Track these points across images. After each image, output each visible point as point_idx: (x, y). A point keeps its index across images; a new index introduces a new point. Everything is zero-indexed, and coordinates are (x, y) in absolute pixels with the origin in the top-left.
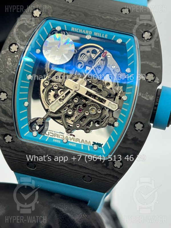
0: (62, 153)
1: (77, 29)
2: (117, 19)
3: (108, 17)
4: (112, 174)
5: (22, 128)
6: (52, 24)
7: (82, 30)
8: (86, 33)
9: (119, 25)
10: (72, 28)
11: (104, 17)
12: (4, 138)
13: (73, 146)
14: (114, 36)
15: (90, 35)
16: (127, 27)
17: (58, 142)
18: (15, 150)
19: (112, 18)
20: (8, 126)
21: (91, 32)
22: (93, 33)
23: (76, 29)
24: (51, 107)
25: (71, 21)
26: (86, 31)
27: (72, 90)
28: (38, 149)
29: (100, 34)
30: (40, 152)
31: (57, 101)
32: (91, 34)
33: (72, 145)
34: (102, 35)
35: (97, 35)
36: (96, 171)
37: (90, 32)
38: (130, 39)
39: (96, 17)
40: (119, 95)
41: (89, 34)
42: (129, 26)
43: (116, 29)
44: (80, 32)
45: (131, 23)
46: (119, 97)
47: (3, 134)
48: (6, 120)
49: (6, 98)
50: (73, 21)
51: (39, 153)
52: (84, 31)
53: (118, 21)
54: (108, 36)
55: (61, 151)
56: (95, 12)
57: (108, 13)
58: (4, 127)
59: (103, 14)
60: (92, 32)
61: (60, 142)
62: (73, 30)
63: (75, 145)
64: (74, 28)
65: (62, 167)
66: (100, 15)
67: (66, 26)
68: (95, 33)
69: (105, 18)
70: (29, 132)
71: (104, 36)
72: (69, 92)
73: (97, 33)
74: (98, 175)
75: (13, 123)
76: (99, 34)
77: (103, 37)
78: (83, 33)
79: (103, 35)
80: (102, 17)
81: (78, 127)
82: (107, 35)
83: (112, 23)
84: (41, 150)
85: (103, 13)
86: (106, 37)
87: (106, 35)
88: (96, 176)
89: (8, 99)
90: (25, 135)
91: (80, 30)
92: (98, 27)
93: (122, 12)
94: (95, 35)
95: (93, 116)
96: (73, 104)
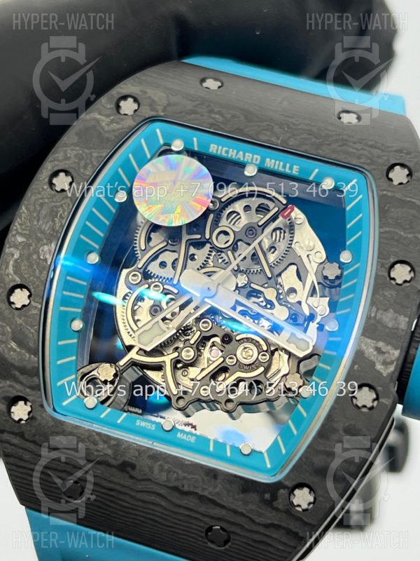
0: (157, 458)
1: (224, 149)
4: (284, 524)
5: (59, 385)
6: (163, 133)
7: (235, 152)
8: (245, 160)
9: (329, 145)
10: (212, 145)
11: (294, 124)
13: (188, 440)
14: (317, 170)
15: (256, 165)
16: (351, 150)
17: (150, 428)
18: (35, 443)
19: (314, 129)
20: (24, 377)
21: (259, 158)
22: (263, 161)
23: (220, 147)
24: (139, 335)
26: (247, 154)
28: (95, 443)
29: (282, 163)
30: (98, 451)
31: (158, 322)
32: (258, 162)
33: (184, 438)
34: (284, 167)
35: (272, 168)
36: (242, 514)
37: (255, 157)
39: (273, 124)
40: (318, 319)
41: (251, 163)
42: (356, 149)
43: (321, 152)
44: (230, 156)
45: (360, 143)
46: (318, 323)
48: (20, 361)
49: (26, 301)
51: (96, 453)
52: (241, 153)
53: (327, 137)
54: (300, 171)
55: (155, 452)
57: (304, 118)
60: (261, 158)
61: (154, 429)
62: (214, 152)
63: (193, 439)
64: (216, 147)
65: (153, 498)
67: (198, 141)
68: (268, 160)
70: (75, 396)
71: (291, 168)
73: (273, 161)
74: (246, 526)
76: (277, 162)
77: (287, 171)
78: (239, 159)
79: (288, 165)
81: (204, 394)
82: (298, 167)
83: (314, 139)
84: (101, 446)
86: (295, 172)
87: (295, 167)
88: (242, 527)
90: (64, 403)
91: (231, 150)
92: (278, 145)
93: (340, 118)
94: (268, 166)
95: (246, 367)
96: (197, 334)
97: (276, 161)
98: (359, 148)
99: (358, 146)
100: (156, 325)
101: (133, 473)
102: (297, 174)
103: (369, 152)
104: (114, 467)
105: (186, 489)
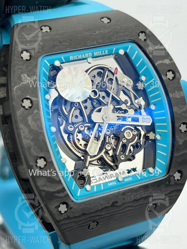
0: (125, 194)
1: (76, 56)
2: (106, 31)
3: (97, 32)
4: (175, 189)
5: (73, 188)
6: (48, 61)
7: (81, 55)
8: (86, 57)
10: (70, 57)
12: (58, 210)
13: (130, 180)
14: (114, 49)
17: (114, 184)
18: (75, 217)
19: (102, 32)
21: (91, 53)
22: (93, 54)
23: (74, 56)
26: (86, 54)
28: (98, 203)
29: (100, 52)
30: (102, 205)
32: (91, 56)
33: (128, 180)
34: (102, 53)
37: (89, 54)
38: (130, 46)
40: (143, 107)
41: (89, 57)
43: (113, 41)
44: (79, 58)
45: (122, 30)
48: (56, 188)
49: (45, 163)
50: (69, 48)
52: (83, 55)
53: (109, 33)
54: (109, 51)
55: (123, 192)
58: (56, 197)
59: (92, 31)
61: (116, 183)
62: (72, 59)
63: (131, 179)
64: (72, 57)
66: (89, 33)
67: (64, 58)
68: (95, 53)
69: (95, 34)
70: (80, 190)
71: (105, 52)
72: (100, 126)
73: (97, 52)
77: (104, 54)
78: (83, 57)
79: (103, 51)
80: (92, 34)
81: (123, 159)
85: (89, 30)
87: (106, 51)
89: (48, 164)
90: (78, 195)
91: (79, 55)
92: (96, 45)
93: (103, 22)
94: (96, 55)
95: (131, 140)
96: (107, 137)
97: (98, 52)
100: (93, 143)
101: (117, 205)
102: (108, 53)
103: (128, 32)
104: (109, 207)
105: (139, 198)
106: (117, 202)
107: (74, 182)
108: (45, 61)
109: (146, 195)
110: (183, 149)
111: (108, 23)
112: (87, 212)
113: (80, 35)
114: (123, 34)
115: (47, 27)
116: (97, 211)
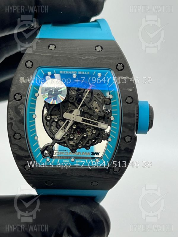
1: (64, 72)
2: (94, 58)
3: (86, 57)
4: (113, 177)
5: (37, 157)
6: (43, 71)
7: (68, 72)
8: (72, 73)
9: (96, 62)
10: (60, 71)
11: (84, 57)
12: (24, 167)
14: (95, 72)
18: (35, 174)
19: (90, 57)
20: (26, 158)
21: (76, 72)
22: (77, 72)
24: (56, 136)
25: (58, 66)
26: (72, 72)
27: (70, 120)
28: (53, 171)
29: (84, 72)
30: (55, 172)
32: (76, 73)
34: (85, 73)
35: (81, 74)
37: (75, 72)
38: (107, 72)
39: (77, 59)
41: (74, 74)
42: (105, 62)
43: (95, 66)
44: (67, 73)
45: (106, 59)
46: (107, 117)
47: (23, 165)
48: (24, 154)
49: (20, 137)
50: (60, 66)
52: (70, 72)
53: (95, 59)
55: (71, 168)
56: (75, 55)
57: (86, 54)
58: (23, 159)
59: (83, 56)
64: (62, 72)
66: (80, 56)
67: (55, 71)
68: (79, 72)
69: (84, 59)
70: (42, 159)
71: (87, 73)
72: (68, 122)
73: (81, 72)
75: (30, 155)
77: (86, 74)
79: (86, 72)
80: (81, 58)
81: (80, 147)
83: (91, 62)
84: (55, 171)
85: (82, 54)
86: (88, 73)
89: (22, 138)
90: (40, 162)
91: (67, 72)
92: (81, 67)
93: (96, 49)
94: (80, 73)
95: (90, 136)
96: (73, 130)
98: (106, 61)
99: (105, 60)
100: (60, 131)
101: (66, 175)
102: (89, 74)
103: (109, 62)
104: (60, 175)
105: (83, 175)
106: (66, 173)
107: (40, 153)
108: (42, 71)
109: (89, 175)
110: (124, 153)
111: (100, 51)
112: (43, 174)
113: (73, 57)
114: (105, 63)
115: (54, 46)
116: (51, 175)
